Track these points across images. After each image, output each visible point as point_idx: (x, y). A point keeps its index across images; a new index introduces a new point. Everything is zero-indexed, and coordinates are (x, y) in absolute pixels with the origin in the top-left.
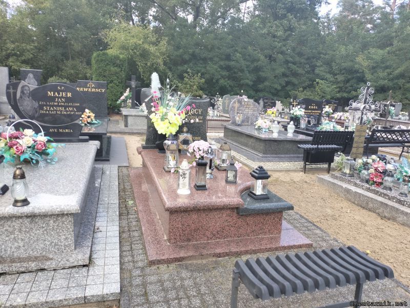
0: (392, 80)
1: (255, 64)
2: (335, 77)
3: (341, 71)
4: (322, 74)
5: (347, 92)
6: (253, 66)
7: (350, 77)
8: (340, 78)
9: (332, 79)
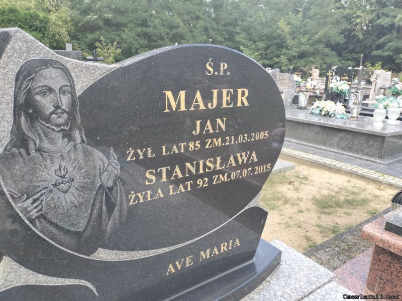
0: (312, 45)
1: (175, 31)
2: (256, 44)
3: (261, 38)
4: (243, 41)
5: (268, 59)
6: (172, 33)
7: (270, 43)
8: (261, 45)
9: (253, 46)
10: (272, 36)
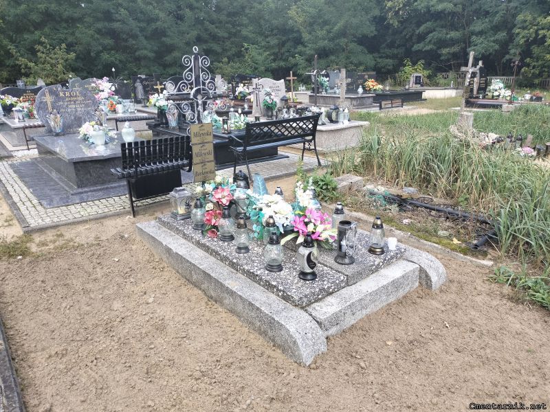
0: (332, 39)
2: (267, 40)
3: (272, 31)
7: (284, 38)
8: (273, 41)
9: (264, 43)
10: (285, 29)
